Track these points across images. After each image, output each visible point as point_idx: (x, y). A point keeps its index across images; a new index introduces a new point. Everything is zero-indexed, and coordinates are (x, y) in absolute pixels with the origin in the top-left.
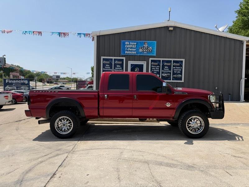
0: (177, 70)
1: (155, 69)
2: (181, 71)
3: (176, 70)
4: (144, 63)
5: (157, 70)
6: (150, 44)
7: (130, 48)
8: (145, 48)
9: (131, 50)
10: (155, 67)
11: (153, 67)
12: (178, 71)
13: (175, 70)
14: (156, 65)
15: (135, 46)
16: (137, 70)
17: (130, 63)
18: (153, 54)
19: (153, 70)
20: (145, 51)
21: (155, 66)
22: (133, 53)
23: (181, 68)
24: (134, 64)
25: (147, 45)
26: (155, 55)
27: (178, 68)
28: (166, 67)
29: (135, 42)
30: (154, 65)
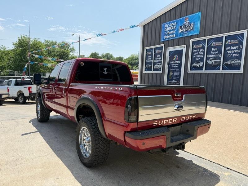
0: (233, 52)
1: (199, 55)
2: (240, 54)
3: (231, 52)
4: (183, 48)
5: (200, 55)
6: (192, 19)
7: (170, 31)
8: (185, 27)
9: (170, 33)
10: (197, 52)
11: (195, 52)
12: (235, 53)
13: (229, 52)
14: (199, 48)
15: (175, 27)
16: (175, 58)
17: (170, 49)
18: (195, 32)
19: (195, 55)
20: (184, 30)
21: (198, 50)
22: (172, 36)
23: (241, 47)
24: (173, 51)
25: (188, 22)
26: (198, 33)
27: (234, 48)
28: (213, 49)
29: (175, 22)
30: (196, 49)
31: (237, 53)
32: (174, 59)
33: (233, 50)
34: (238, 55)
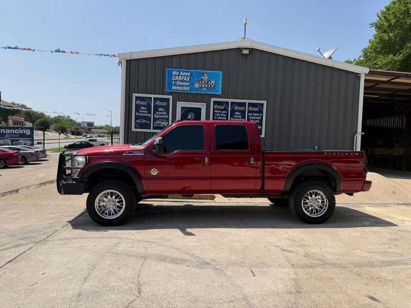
1: (221, 116)
2: (261, 120)
3: (253, 118)
4: (202, 106)
5: (223, 117)
6: (212, 76)
7: (180, 81)
8: (203, 82)
9: (181, 84)
10: (219, 113)
11: (217, 113)
12: (256, 119)
13: (251, 118)
14: (222, 110)
15: (188, 78)
16: (190, 116)
17: (180, 105)
18: (216, 91)
19: (217, 116)
20: (203, 86)
21: (220, 112)
22: (185, 88)
23: (261, 114)
24: (186, 107)
25: (207, 77)
26: (220, 93)
27: (255, 115)
28: (237, 113)
29: (187, 72)
30: (218, 110)
31: (258, 120)
32: (189, 118)
33: (255, 116)
34: (258, 121)
